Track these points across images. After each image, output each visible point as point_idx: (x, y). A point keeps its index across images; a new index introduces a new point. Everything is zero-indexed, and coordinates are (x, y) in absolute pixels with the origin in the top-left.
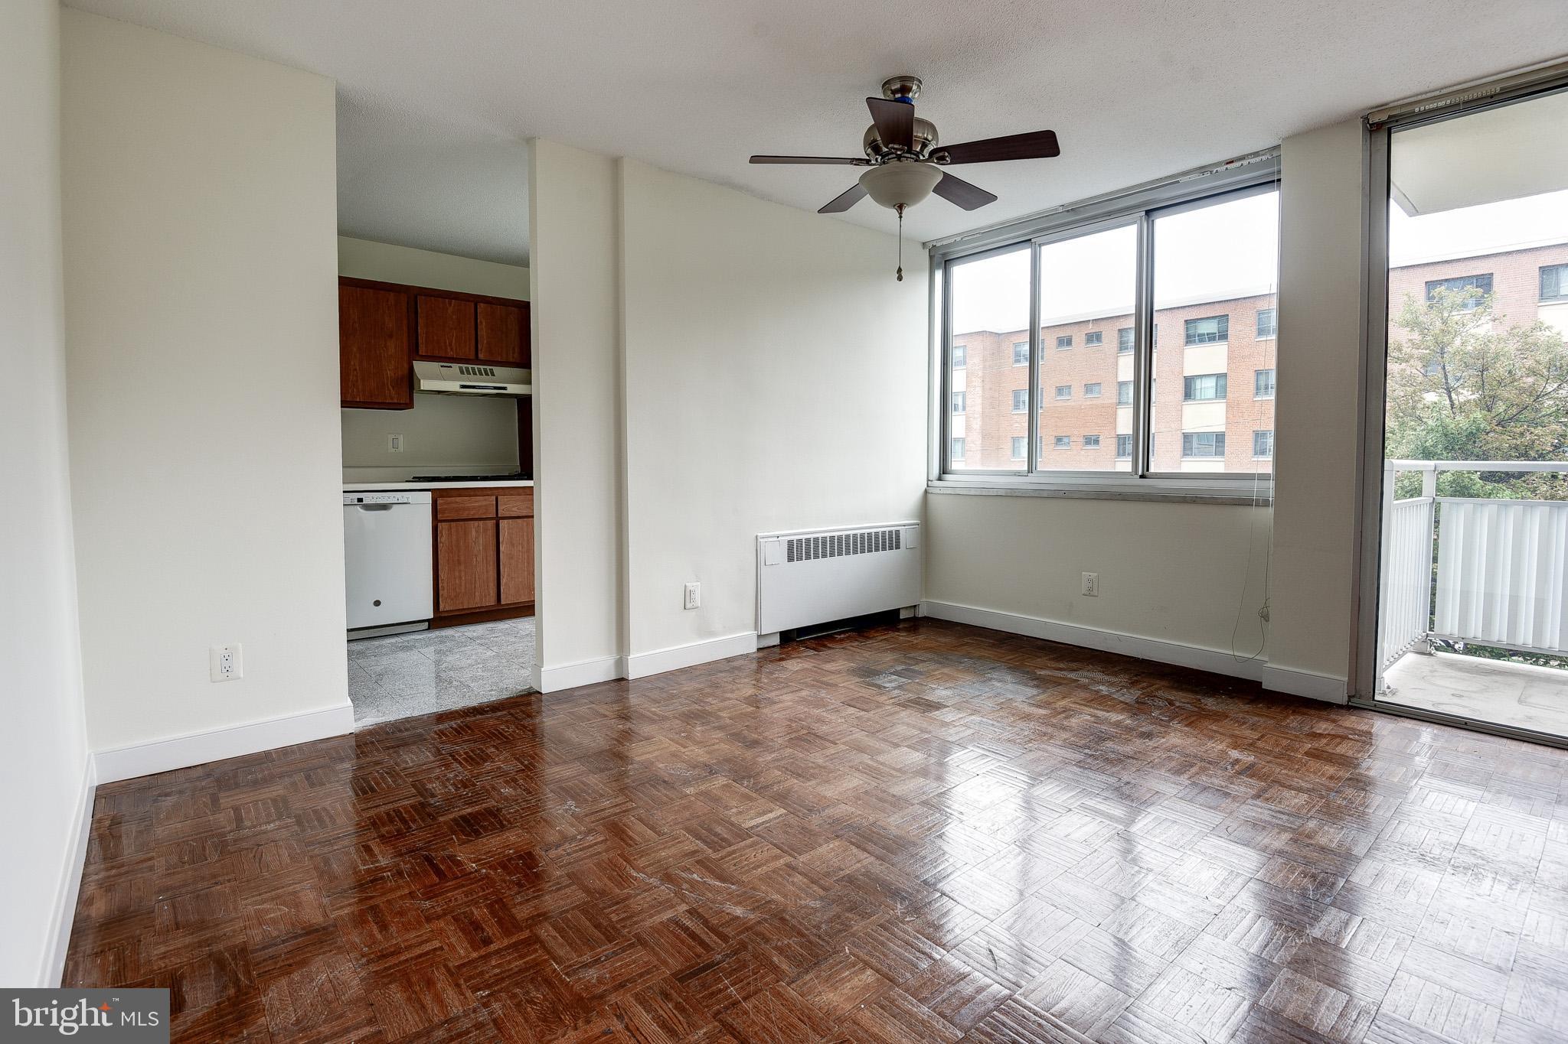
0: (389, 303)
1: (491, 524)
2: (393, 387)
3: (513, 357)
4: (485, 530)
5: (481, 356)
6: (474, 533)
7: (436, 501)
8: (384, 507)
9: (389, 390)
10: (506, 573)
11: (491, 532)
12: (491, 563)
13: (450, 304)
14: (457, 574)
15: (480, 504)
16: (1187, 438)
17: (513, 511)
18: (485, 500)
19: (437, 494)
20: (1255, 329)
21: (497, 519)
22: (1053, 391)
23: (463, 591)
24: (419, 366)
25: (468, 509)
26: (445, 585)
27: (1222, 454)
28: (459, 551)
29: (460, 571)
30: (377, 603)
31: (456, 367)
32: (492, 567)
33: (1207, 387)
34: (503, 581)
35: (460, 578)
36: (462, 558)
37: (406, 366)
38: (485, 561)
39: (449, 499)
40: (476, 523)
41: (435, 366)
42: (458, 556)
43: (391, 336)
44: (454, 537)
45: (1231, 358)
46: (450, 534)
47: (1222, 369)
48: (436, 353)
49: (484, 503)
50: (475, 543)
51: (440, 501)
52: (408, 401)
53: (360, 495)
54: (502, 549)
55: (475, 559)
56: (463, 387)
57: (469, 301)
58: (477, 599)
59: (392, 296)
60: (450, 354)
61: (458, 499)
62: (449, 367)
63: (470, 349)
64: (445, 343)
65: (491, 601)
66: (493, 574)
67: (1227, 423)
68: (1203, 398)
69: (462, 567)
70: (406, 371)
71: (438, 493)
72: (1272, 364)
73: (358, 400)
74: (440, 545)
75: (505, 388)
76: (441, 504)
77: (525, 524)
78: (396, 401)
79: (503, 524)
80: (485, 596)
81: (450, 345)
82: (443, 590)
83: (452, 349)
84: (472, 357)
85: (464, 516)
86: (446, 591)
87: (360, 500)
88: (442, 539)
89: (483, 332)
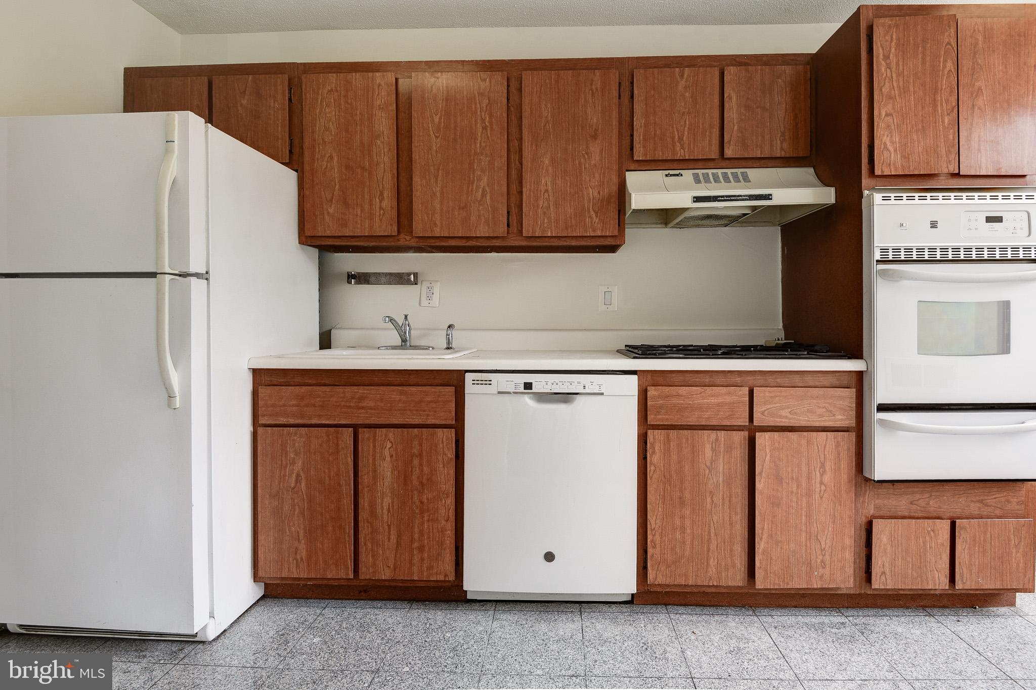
0: (594, 87)
1: (739, 438)
2: (596, 213)
3: (782, 149)
4: (729, 449)
5: (729, 153)
6: (708, 453)
7: (646, 391)
8: (566, 397)
9: (591, 217)
10: (765, 531)
11: (740, 454)
12: (739, 510)
13: (682, 76)
14: (678, 522)
15: (720, 400)
17: (781, 417)
18: (729, 393)
19: (648, 380)
21: (752, 432)
23: (687, 553)
24: (633, 179)
25: (700, 408)
26: (657, 538)
28: (682, 482)
29: (683, 517)
30: (549, 557)
31: (688, 175)
32: (739, 517)
34: (760, 546)
35: (683, 529)
36: (687, 495)
37: (615, 179)
38: (727, 503)
39: (667, 390)
40: (713, 434)
41: (657, 176)
42: (681, 491)
43: (595, 137)
44: (674, 457)
46: (667, 451)
48: (659, 155)
49: (728, 399)
50: (710, 472)
51: (652, 392)
52: (616, 233)
53: (528, 378)
54: (759, 486)
55: (709, 500)
56: (698, 199)
57: (711, 66)
58: (712, 571)
59: (597, 76)
60: (680, 154)
61: (683, 390)
62: (677, 175)
63: (710, 144)
64: (673, 138)
65: (735, 578)
66: (740, 528)
69: (687, 512)
70: (614, 188)
71: (649, 377)
73: (549, 235)
74: (650, 469)
75: (768, 197)
76: (654, 397)
77: (804, 442)
78: (599, 233)
79: (762, 439)
80: (727, 569)
81: (681, 139)
82: (654, 547)
83: (682, 147)
84: (714, 154)
85: (692, 420)
86: (658, 549)
87: (528, 386)
88: (655, 459)
89: (732, 113)
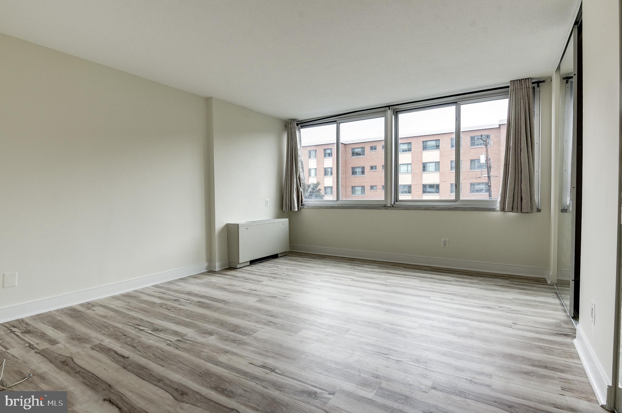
16: (424, 186)
20: (450, 145)
22: (369, 168)
27: (439, 192)
33: (431, 167)
45: (441, 156)
47: (438, 160)
67: (440, 180)
68: (430, 171)
72: (454, 159)
